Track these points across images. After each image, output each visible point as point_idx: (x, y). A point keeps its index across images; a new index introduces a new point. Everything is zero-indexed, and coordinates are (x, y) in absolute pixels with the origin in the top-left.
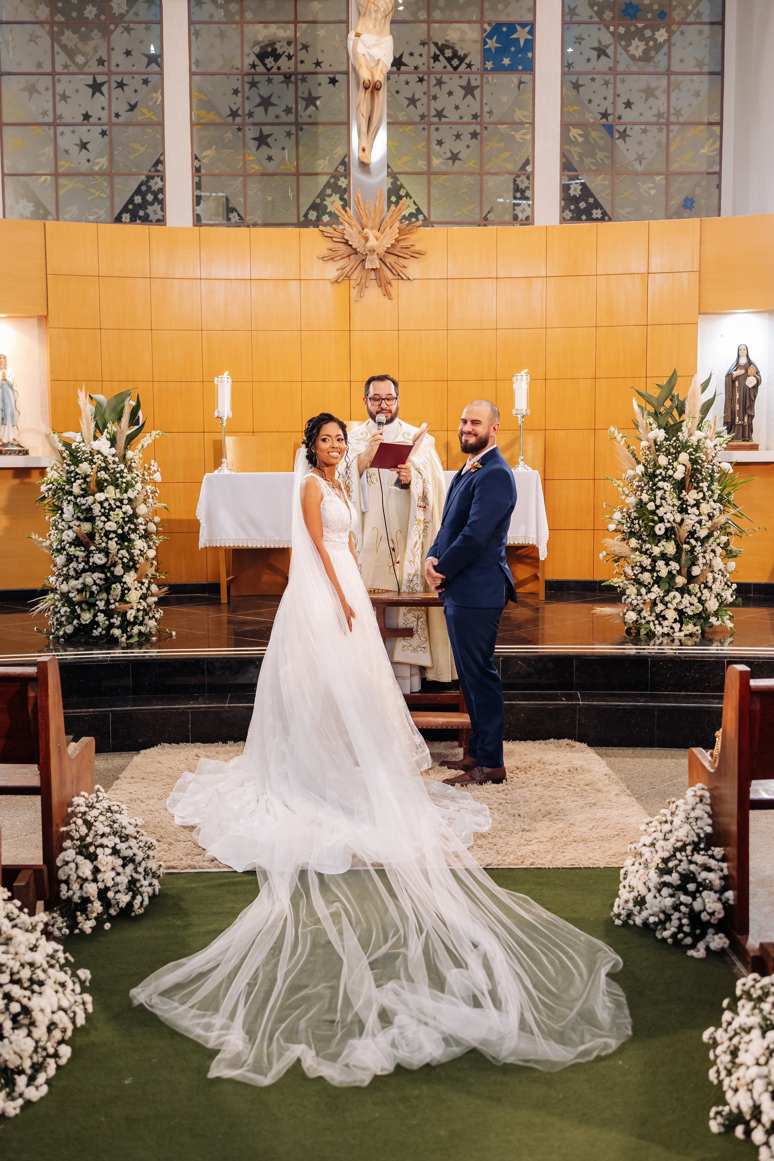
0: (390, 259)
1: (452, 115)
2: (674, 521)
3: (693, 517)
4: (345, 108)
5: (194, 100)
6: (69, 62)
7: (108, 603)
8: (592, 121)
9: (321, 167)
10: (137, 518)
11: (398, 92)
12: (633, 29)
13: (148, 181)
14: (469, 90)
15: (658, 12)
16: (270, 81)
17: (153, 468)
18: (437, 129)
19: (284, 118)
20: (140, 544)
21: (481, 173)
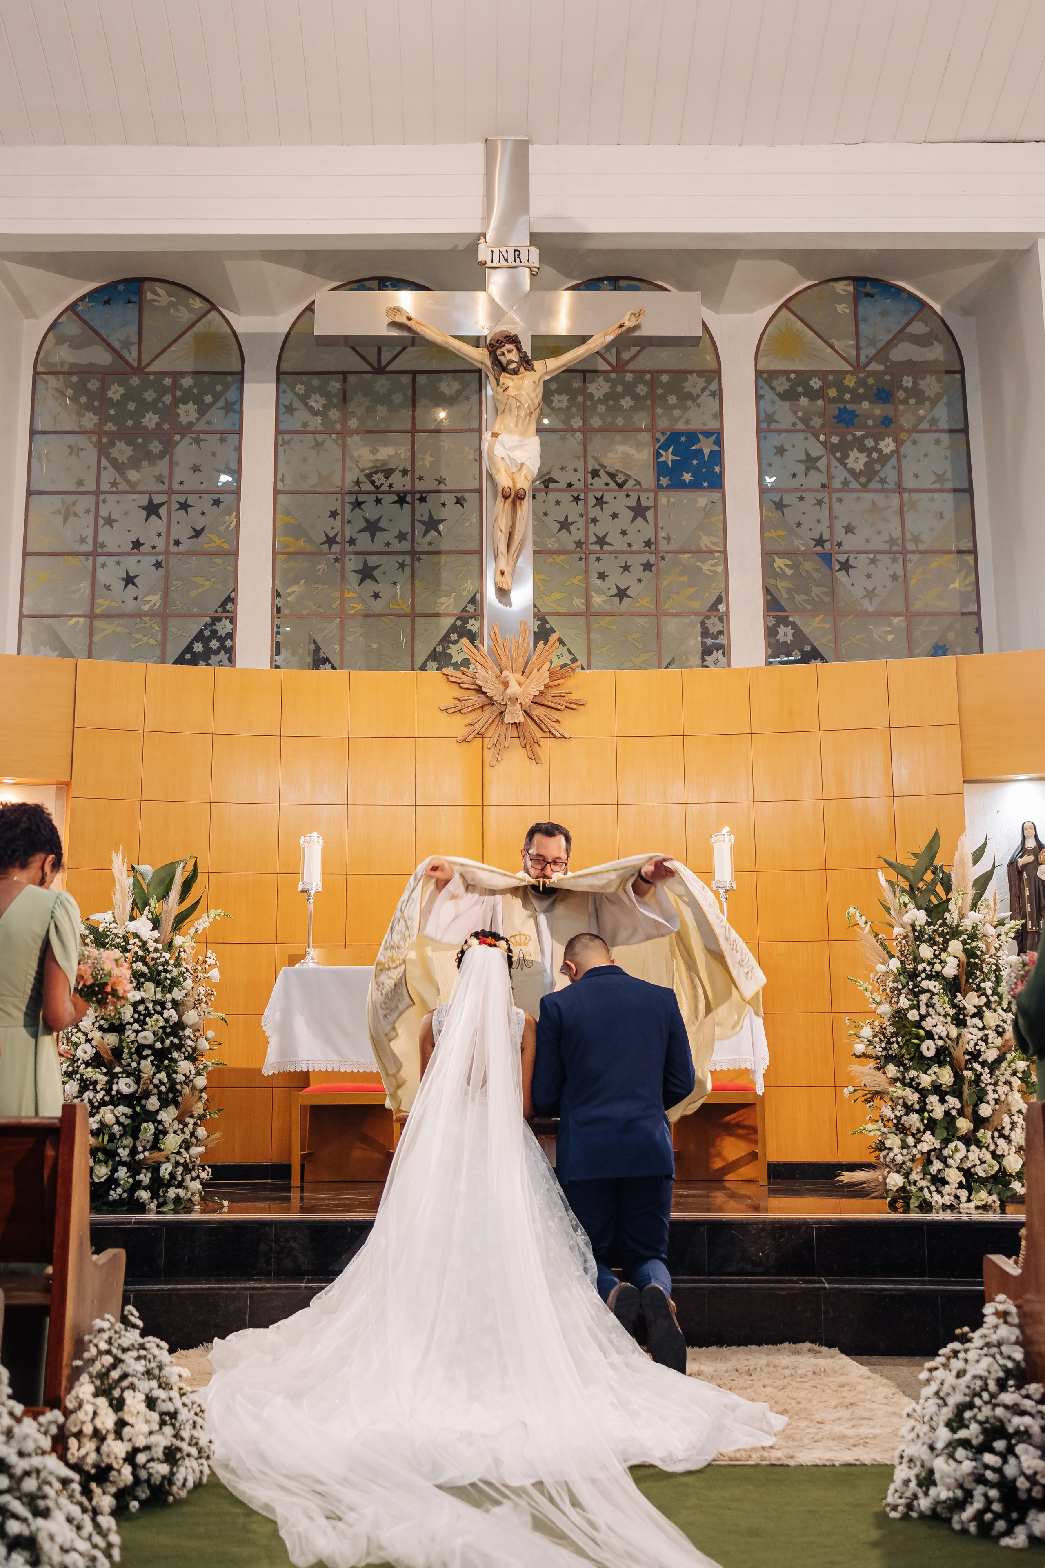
0: (538, 711)
1: (616, 542)
2: (948, 1036)
3: (974, 1031)
4: (476, 533)
5: (278, 524)
6: (119, 479)
7: (134, 1152)
8: (803, 548)
9: (444, 607)
10: (183, 1029)
11: (545, 514)
12: (850, 438)
13: (213, 624)
14: (639, 511)
15: (882, 419)
16: (378, 501)
17: (209, 961)
18: (598, 559)
19: (396, 546)
20: (185, 1067)
21: (658, 614)
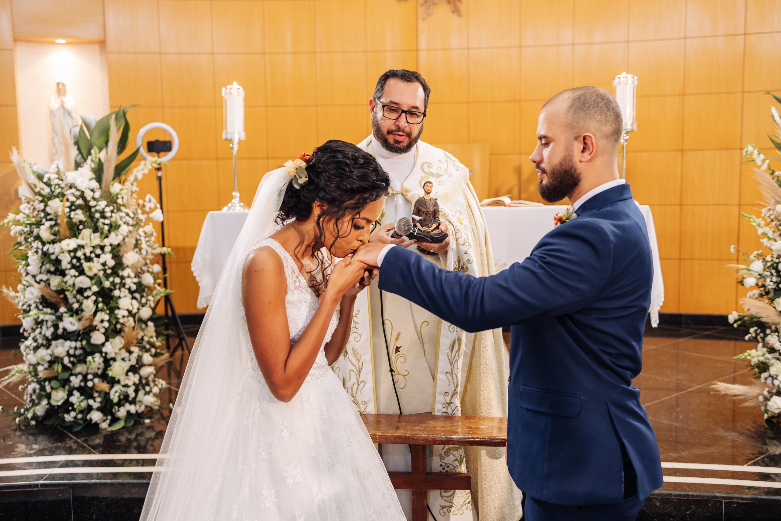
7: (85, 379)
10: (123, 269)
20: (127, 302)
